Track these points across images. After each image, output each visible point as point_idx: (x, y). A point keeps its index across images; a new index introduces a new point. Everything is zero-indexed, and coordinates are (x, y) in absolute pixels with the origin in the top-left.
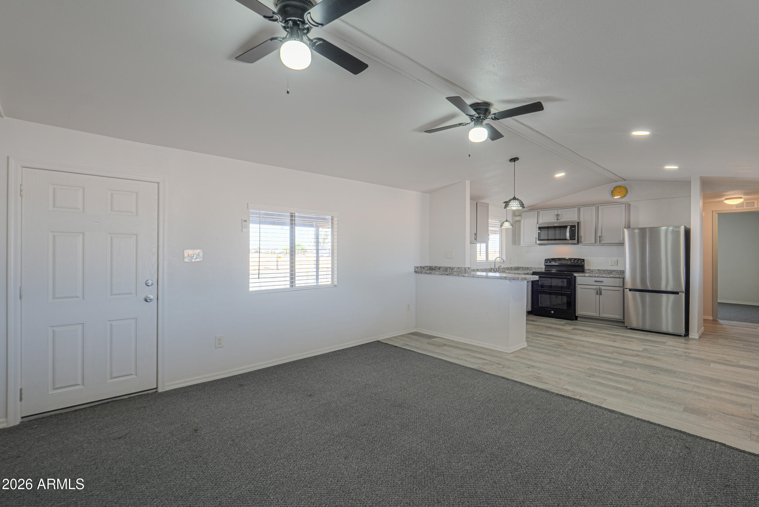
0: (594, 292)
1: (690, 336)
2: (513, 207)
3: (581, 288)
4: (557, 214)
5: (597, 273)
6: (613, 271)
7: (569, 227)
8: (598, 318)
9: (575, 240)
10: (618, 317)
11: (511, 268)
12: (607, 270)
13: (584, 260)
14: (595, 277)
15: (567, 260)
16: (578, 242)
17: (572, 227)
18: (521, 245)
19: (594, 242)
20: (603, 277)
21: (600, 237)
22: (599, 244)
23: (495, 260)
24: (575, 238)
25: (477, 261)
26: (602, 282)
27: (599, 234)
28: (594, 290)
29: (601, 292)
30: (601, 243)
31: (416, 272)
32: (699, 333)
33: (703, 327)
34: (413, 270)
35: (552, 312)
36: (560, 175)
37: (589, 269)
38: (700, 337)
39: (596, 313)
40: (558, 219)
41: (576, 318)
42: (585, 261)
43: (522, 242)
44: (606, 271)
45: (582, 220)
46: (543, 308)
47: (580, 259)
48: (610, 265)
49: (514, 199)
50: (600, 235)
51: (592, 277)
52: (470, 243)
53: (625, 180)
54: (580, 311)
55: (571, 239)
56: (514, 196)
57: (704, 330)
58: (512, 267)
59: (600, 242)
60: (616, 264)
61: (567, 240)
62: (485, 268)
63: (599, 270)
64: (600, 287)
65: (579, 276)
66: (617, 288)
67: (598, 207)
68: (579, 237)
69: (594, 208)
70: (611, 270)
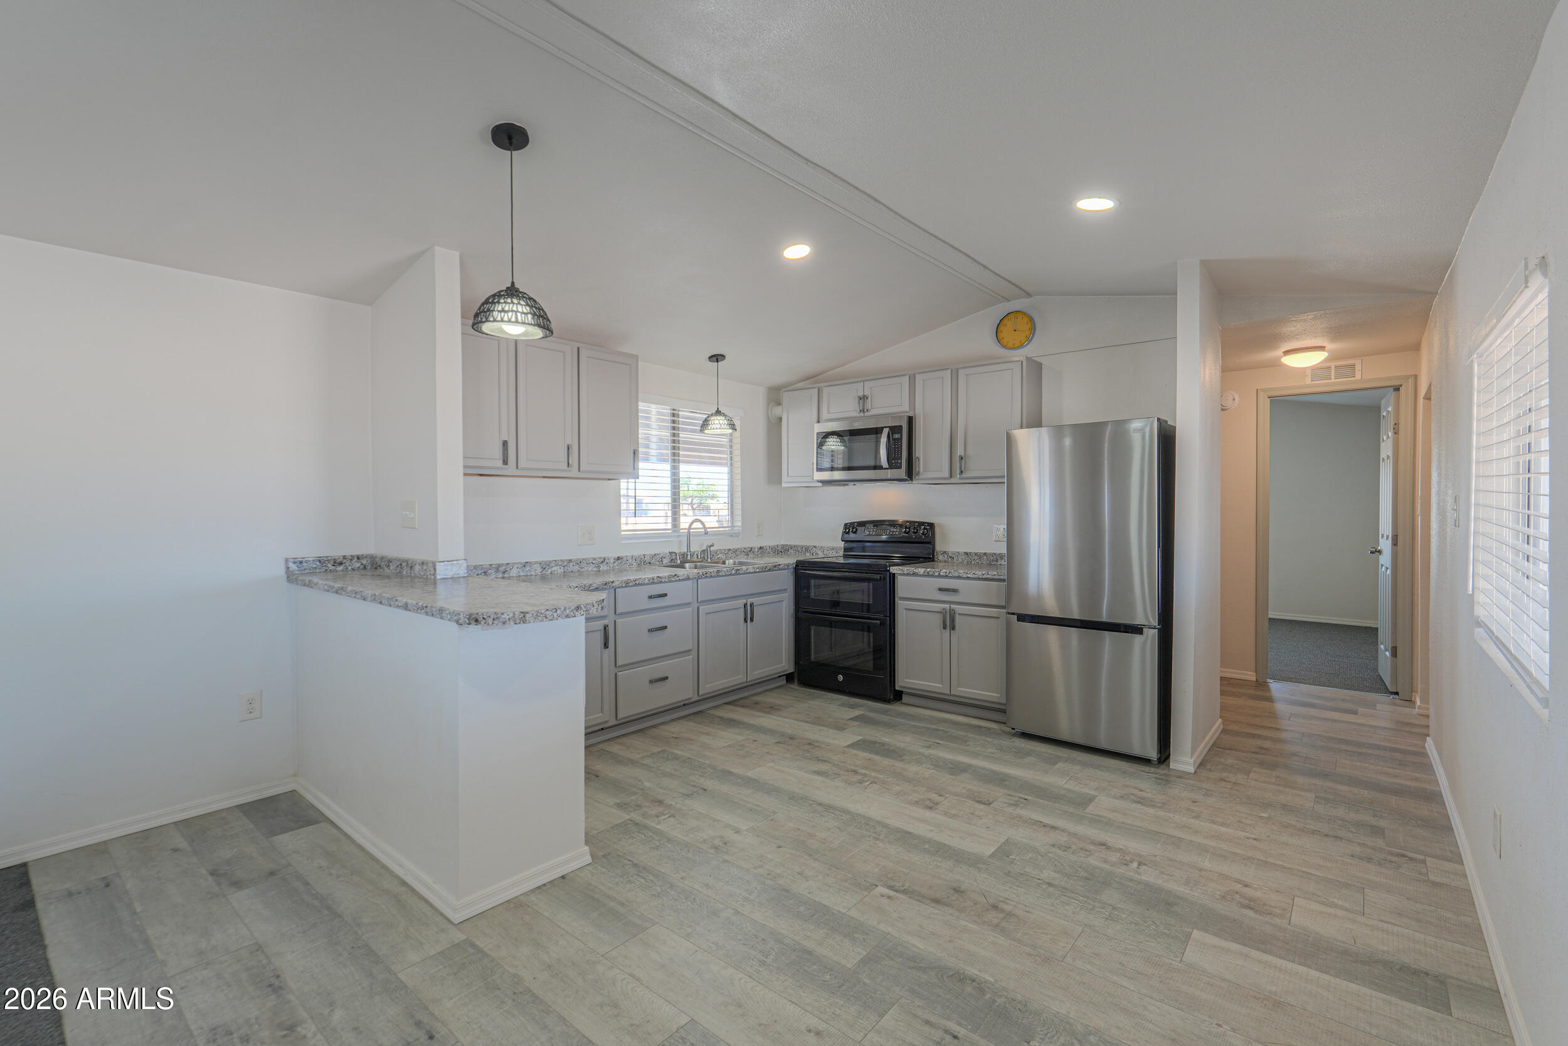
0: (937, 620)
1: (1173, 765)
3: (906, 609)
4: (861, 394)
5: (961, 564)
6: (1002, 557)
7: (886, 431)
8: (946, 697)
9: (901, 468)
10: (992, 695)
11: (761, 548)
12: (985, 554)
13: (932, 525)
14: (939, 576)
15: (901, 526)
16: (910, 474)
17: (896, 429)
18: (784, 485)
19: (946, 474)
20: (959, 577)
21: (962, 458)
22: (961, 479)
23: (690, 528)
24: (901, 463)
25: (622, 533)
26: (955, 591)
27: (960, 451)
28: (937, 615)
29: (953, 620)
30: (964, 476)
31: (290, 577)
32: (1196, 755)
33: (1220, 720)
34: (281, 572)
35: (841, 678)
36: (797, 251)
37: (944, 553)
38: (1202, 765)
39: (942, 684)
40: (862, 411)
41: (898, 696)
42: (937, 530)
43: (784, 478)
44: (985, 558)
45: (919, 412)
46: (819, 665)
47: (923, 523)
50: (962, 454)
51: (932, 576)
52: (465, 474)
53: (1029, 295)
54: (904, 680)
55: (891, 467)
56: (513, 283)
57: (1222, 727)
58: (763, 545)
59: (962, 473)
61: (881, 468)
62: (653, 553)
63: (966, 554)
64: (952, 606)
65: (902, 572)
66: (993, 611)
67: (956, 373)
68: (913, 461)
69: (947, 375)
70: (995, 554)
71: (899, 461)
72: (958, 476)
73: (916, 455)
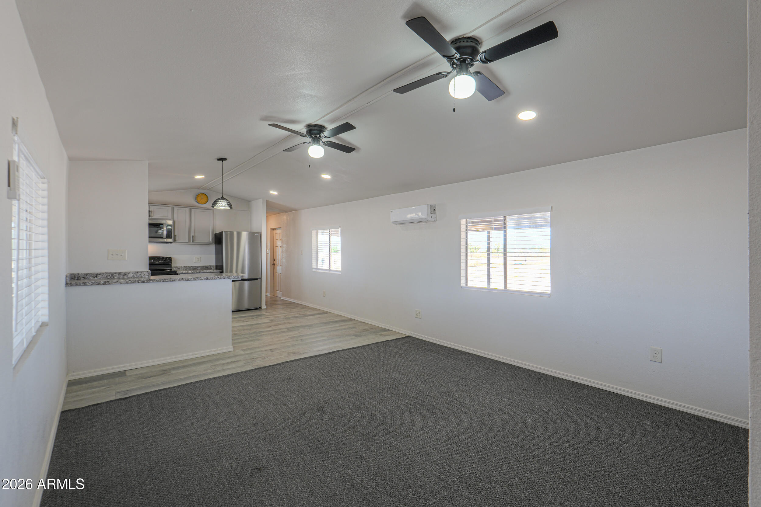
2: (221, 206)
5: (183, 270)
6: (198, 267)
12: (192, 266)
16: (174, 241)
19: (186, 242)
21: (193, 236)
37: (176, 267)
40: (150, 218)
45: (176, 220)
47: (168, 257)
48: (194, 262)
50: (193, 235)
55: (167, 238)
56: (222, 196)
59: (193, 241)
60: (199, 261)
61: (162, 238)
63: (185, 267)
67: (191, 210)
68: (175, 236)
69: (187, 210)
70: (195, 266)
71: (171, 236)
72: (192, 242)
73: (175, 234)
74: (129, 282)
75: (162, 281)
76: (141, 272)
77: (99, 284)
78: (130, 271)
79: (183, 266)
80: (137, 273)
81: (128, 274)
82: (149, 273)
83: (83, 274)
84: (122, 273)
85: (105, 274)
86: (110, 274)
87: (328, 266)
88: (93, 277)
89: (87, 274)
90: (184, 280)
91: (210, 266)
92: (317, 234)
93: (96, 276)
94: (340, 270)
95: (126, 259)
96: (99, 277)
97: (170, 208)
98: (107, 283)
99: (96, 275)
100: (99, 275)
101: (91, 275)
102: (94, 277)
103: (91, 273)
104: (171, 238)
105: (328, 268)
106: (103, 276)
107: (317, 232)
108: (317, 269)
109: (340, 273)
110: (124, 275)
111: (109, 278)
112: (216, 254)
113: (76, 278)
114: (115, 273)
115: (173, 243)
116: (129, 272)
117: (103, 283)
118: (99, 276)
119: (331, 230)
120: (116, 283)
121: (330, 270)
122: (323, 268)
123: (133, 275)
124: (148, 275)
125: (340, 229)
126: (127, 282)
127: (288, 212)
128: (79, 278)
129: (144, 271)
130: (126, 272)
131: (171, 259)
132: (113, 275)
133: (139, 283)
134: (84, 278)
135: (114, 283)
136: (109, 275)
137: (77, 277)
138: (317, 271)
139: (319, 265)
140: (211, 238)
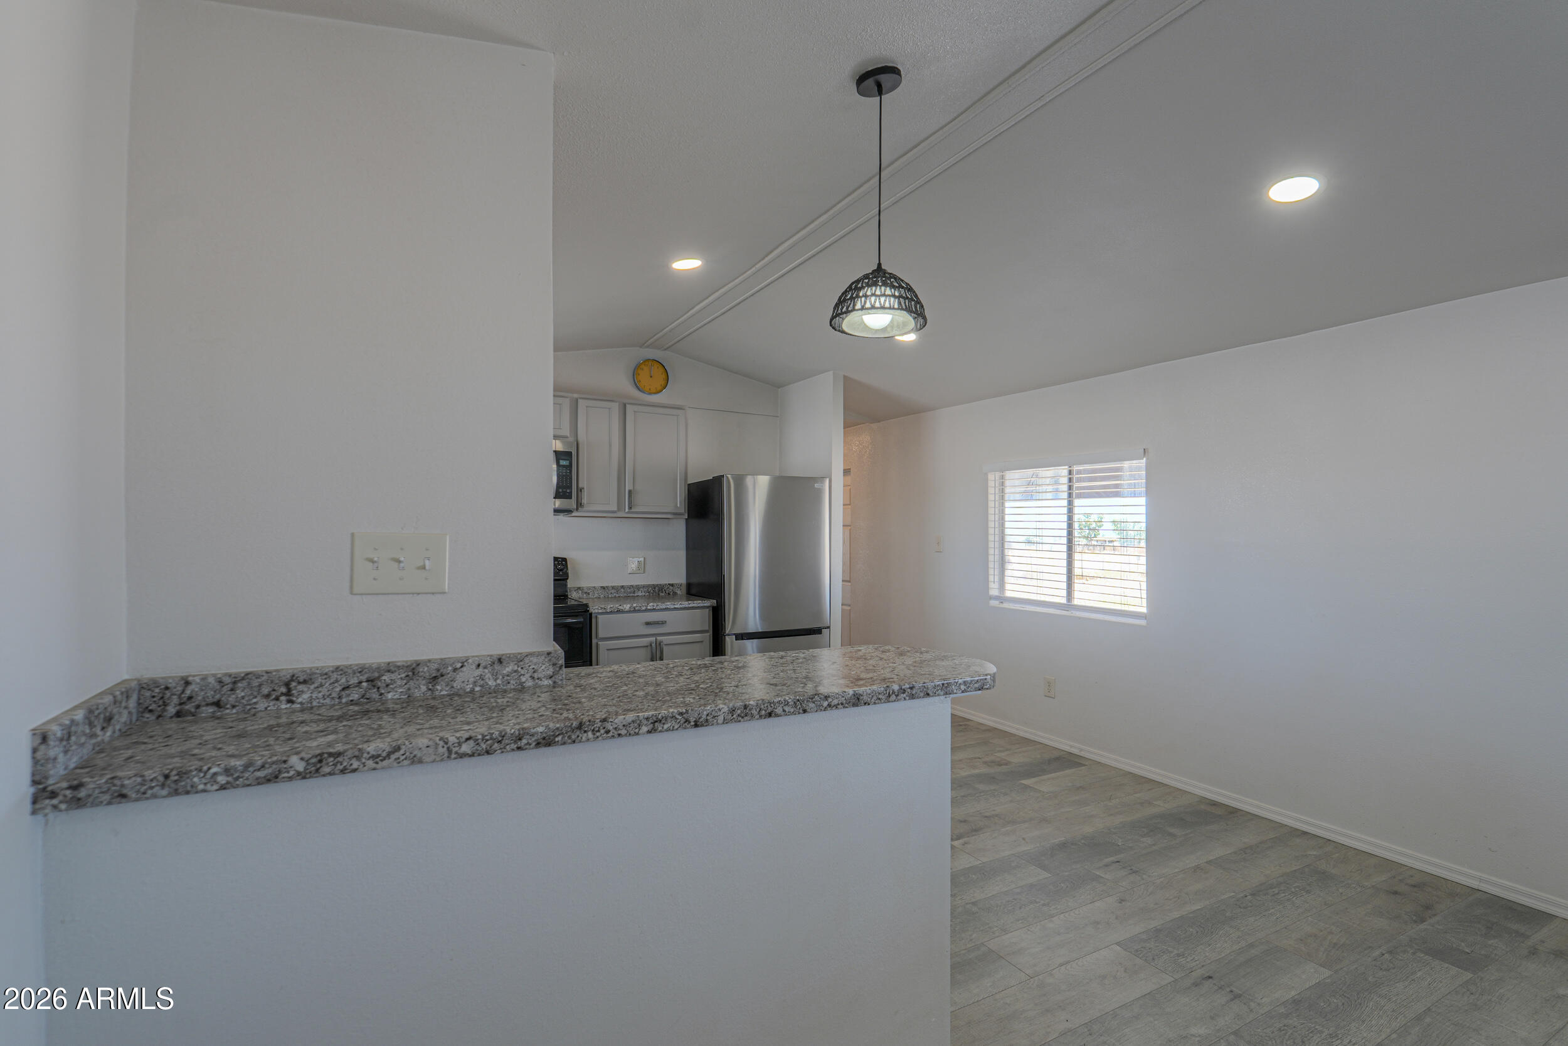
0: (642, 655)
3: (608, 650)
5: (599, 598)
6: (639, 589)
9: (571, 498)
12: (622, 587)
13: (564, 560)
14: (647, 610)
16: (577, 507)
19: (614, 508)
20: (667, 609)
21: (630, 492)
22: (628, 513)
24: (571, 492)
26: (663, 623)
27: (628, 484)
28: (643, 649)
29: (662, 653)
30: (631, 510)
37: (579, 588)
44: (622, 590)
48: (629, 572)
49: (879, 275)
50: (631, 488)
51: (639, 611)
56: (879, 265)
59: (630, 508)
60: (643, 570)
63: (603, 588)
64: (658, 638)
65: (604, 611)
66: (697, 636)
67: (624, 407)
68: (580, 490)
69: (615, 407)
70: (632, 586)
71: (568, 491)
72: (627, 510)
73: (580, 486)
74: (466, 748)
75: (644, 729)
76: (520, 659)
77: (273, 778)
78: (461, 654)
79: (598, 584)
80: (497, 667)
81: (455, 670)
82: (554, 665)
83: (211, 680)
84: (423, 669)
85: (335, 676)
86: (364, 678)
87: (1064, 593)
88: (267, 696)
89: (235, 683)
90: (752, 716)
91: (672, 585)
92: (1003, 484)
93: (283, 690)
94: (1144, 610)
95: (447, 591)
96: (305, 697)
97: (567, 401)
98: (327, 770)
99: (287, 684)
100: (305, 682)
101: (260, 685)
102: (277, 699)
103: (258, 676)
104: (570, 497)
105: (1064, 601)
106: (324, 691)
107: (1002, 477)
108: (1002, 599)
109: (1143, 622)
110: (435, 678)
111: (355, 697)
112: (689, 548)
113: (171, 710)
114: (390, 668)
115: (573, 514)
116: (458, 660)
117: (300, 767)
118: (301, 687)
119: (1075, 468)
120: (386, 763)
121: (1069, 605)
122: (1043, 598)
123: (482, 677)
124: (550, 672)
125: (1145, 459)
126: (449, 751)
127: (879, 422)
128: (189, 707)
129: (531, 654)
130: (443, 662)
131: (566, 562)
132: (379, 678)
133: (519, 748)
134: (218, 704)
135: (370, 763)
136: (354, 681)
137: (175, 700)
138: (1002, 606)
139: (1008, 587)
140: (678, 500)
